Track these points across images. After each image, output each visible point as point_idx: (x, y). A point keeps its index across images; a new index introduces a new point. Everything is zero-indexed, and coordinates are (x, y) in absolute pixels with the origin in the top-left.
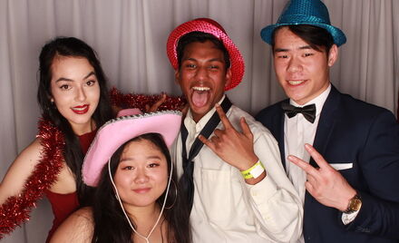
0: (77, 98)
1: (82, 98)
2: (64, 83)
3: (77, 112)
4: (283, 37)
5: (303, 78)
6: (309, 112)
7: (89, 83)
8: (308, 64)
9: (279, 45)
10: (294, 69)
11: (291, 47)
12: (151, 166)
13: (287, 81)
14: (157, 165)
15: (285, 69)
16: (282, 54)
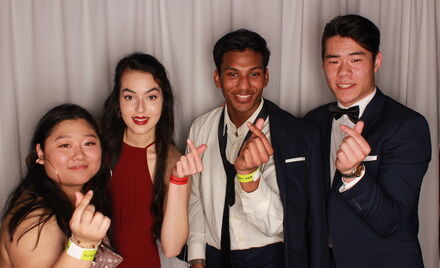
0: (137, 109)
1: (141, 110)
2: (127, 93)
3: (136, 122)
4: (334, 44)
5: (352, 82)
6: (353, 113)
7: (151, 97)
8: (357, 69)
9: (329, 51)
10: (344, 73)
11: (341, 53)
12: (87, 144)
13: (337, 85)
14: (93, 144)
15: (335, 74)
16: (333, 60)
